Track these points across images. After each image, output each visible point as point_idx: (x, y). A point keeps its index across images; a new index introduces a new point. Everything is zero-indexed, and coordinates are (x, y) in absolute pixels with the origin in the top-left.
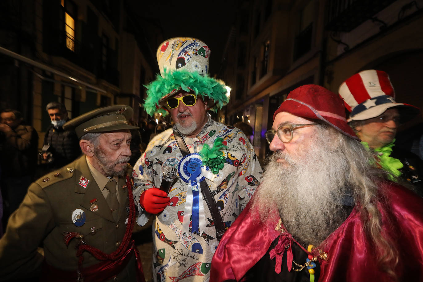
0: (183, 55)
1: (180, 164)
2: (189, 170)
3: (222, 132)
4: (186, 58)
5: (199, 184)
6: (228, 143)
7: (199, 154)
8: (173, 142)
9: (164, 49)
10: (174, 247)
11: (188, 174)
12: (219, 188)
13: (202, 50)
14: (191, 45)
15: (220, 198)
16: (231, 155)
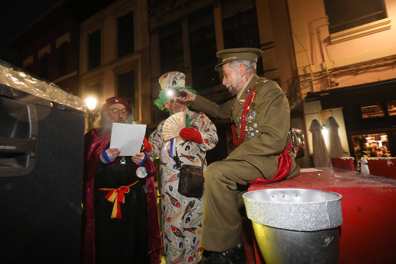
9: (165, 77)
10: (166, 166)
13: (183, 77)
14: (178, 75)
15: (188, 144)
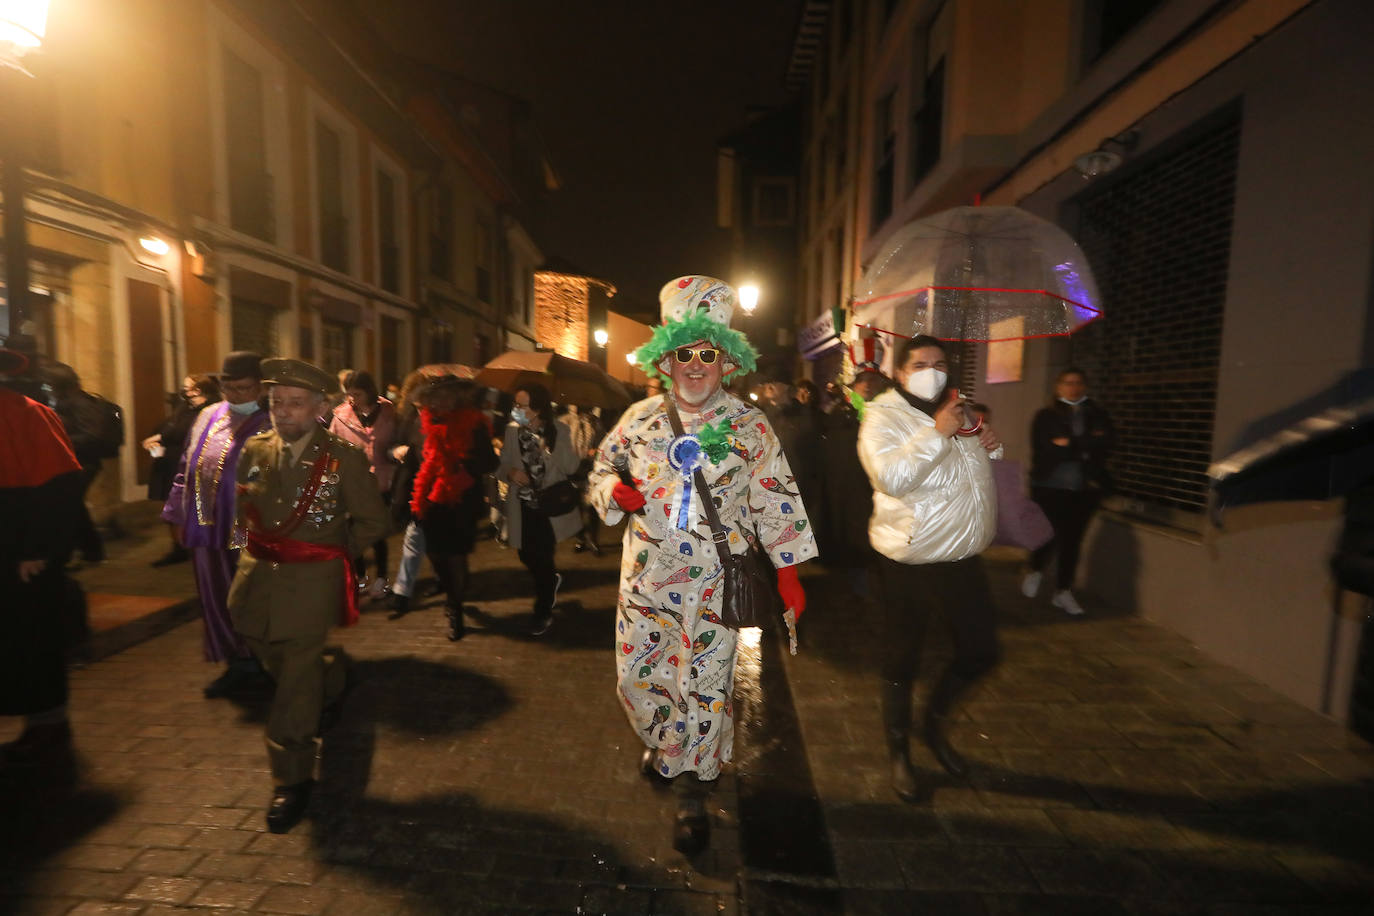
0: (708, 299)
1: (670, 447)
2: (681, 455)
3: (736, 412)
4: (712, 303)
5: (692, 474)
6: (739, 428)
7: (698, 436)
8: (663, 416)
9: (683, 285)
10: (658, 546)
11: (679, 460)
12: (719, 481)
14: (719, 288)
15: (719, 494)
16: (740, 444)
